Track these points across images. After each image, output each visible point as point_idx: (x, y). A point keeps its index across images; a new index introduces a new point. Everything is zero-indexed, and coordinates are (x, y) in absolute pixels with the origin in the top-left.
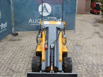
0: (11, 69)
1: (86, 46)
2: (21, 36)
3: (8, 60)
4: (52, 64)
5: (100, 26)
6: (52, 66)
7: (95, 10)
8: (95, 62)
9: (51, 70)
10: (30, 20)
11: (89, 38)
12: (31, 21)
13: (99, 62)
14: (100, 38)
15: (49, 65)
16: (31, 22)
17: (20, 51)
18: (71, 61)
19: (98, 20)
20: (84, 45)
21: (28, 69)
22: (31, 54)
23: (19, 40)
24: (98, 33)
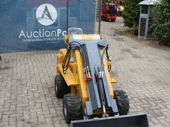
0: (23, 120)
1: (121, 71)
2: (7, 61)
3: (9, 104)
4: (104, 103)
5: (124, 39)
6: (104, 106)
7: (108, 15)
8: (147, 95)
9: (103, 113)
10: (22, 34)
11: (119, 59)
12: (24, 35)
13: (152, 94)
14: (135, 58)
15: (100, 106)
16: (23, 37)
17: (22, 88)
18: (127, 96)
19: (116, 30)
20: (118, 71)
21: (54, 117)
22: (44, 91)
23: (7, 68)
24: (128, 51)
